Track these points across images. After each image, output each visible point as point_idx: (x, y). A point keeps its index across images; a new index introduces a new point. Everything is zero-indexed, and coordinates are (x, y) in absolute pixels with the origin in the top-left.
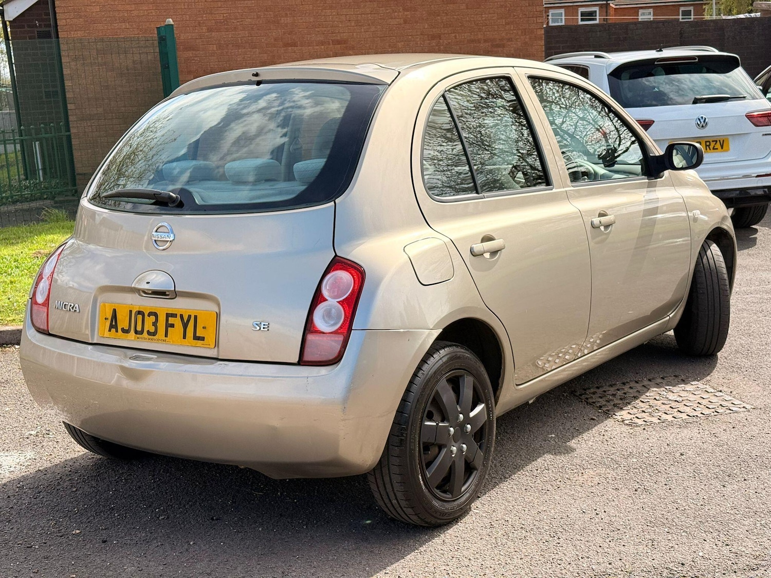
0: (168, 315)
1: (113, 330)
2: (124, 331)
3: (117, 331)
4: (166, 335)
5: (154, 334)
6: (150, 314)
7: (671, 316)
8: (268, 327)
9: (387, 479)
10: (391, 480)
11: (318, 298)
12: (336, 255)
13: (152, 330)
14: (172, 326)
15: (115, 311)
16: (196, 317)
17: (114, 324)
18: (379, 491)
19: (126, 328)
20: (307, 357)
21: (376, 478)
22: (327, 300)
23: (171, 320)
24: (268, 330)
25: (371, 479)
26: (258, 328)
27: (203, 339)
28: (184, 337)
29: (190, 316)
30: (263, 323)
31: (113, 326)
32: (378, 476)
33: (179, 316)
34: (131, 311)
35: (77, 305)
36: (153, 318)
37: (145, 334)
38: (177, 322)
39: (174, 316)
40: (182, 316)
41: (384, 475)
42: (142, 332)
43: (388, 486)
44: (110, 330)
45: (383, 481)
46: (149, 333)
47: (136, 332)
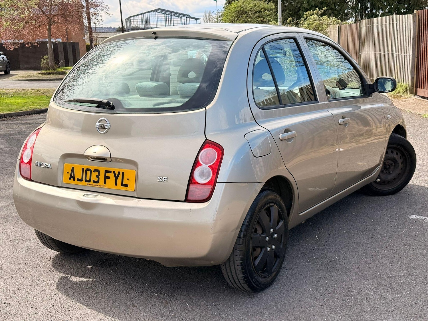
0: (106, 172)
1: (72, 179)
2: (78, 180)
3: (74, 180)
4: (105, 183)
5: (97, 182)
6: (95, 171)
7: (374, 174)
8: (167, 180)
9: (233, 268)
10: (235, 268)
11: (196, 164)
12: (206, 139)
13: (96, 180)
14: (109, 178)
15: (73, 168)
16: (123, 173)
17: (72, 175)
18: (228, 274)
19: (80, 178)
20: (190, 198)
21: (226, 268)
22: (202, 165)
23: (108, 175)
24: (167, 182)
25: (223, 268)
26: (161, 180)
27: (127, 186)
28: (116, 184)
29: (119, 173)
30: (164, 178)
31: (72, 177)
32: (227, 266)
33: (112, 172)
34: (83, 169)
35: (49, 164)
36: (97, 173)
37: (92, 182)
38: (111, 175)
39: (110, 172)
40: (114, 172)
41: (231, 266)
42: (89, 181)
43: (233, 272)
44: (70, 179)
45: (230, 269)
46: (94, 182)
47: (86, 181)
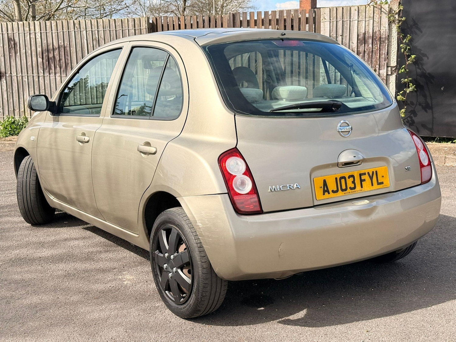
0: (361, 175)
1: (326, 193)
2: (333, 191)
3: (329, 193)
4: (362, 187)
5: (354, 188)
13: (353, 186)
14: (364, 180)
15: (325, 181)
16: (376, 172)
17: (326, 189)
19: (335, 189)
20: (423, 180)
23: (363, 177)
26: (407, 170)
27: (382, 183)
28: (372, 185)
29: (373, 172)
30: (408, 167)
31: (326, 190)
34: (336, 179)
36: (352, 179)
37: (349, 190)
38: (366, 177)
39: (365, 174)
40: (368, 173)
42: (346, 190)
44: (324, 194)
46: (351, 188)
47: (342, 190)
